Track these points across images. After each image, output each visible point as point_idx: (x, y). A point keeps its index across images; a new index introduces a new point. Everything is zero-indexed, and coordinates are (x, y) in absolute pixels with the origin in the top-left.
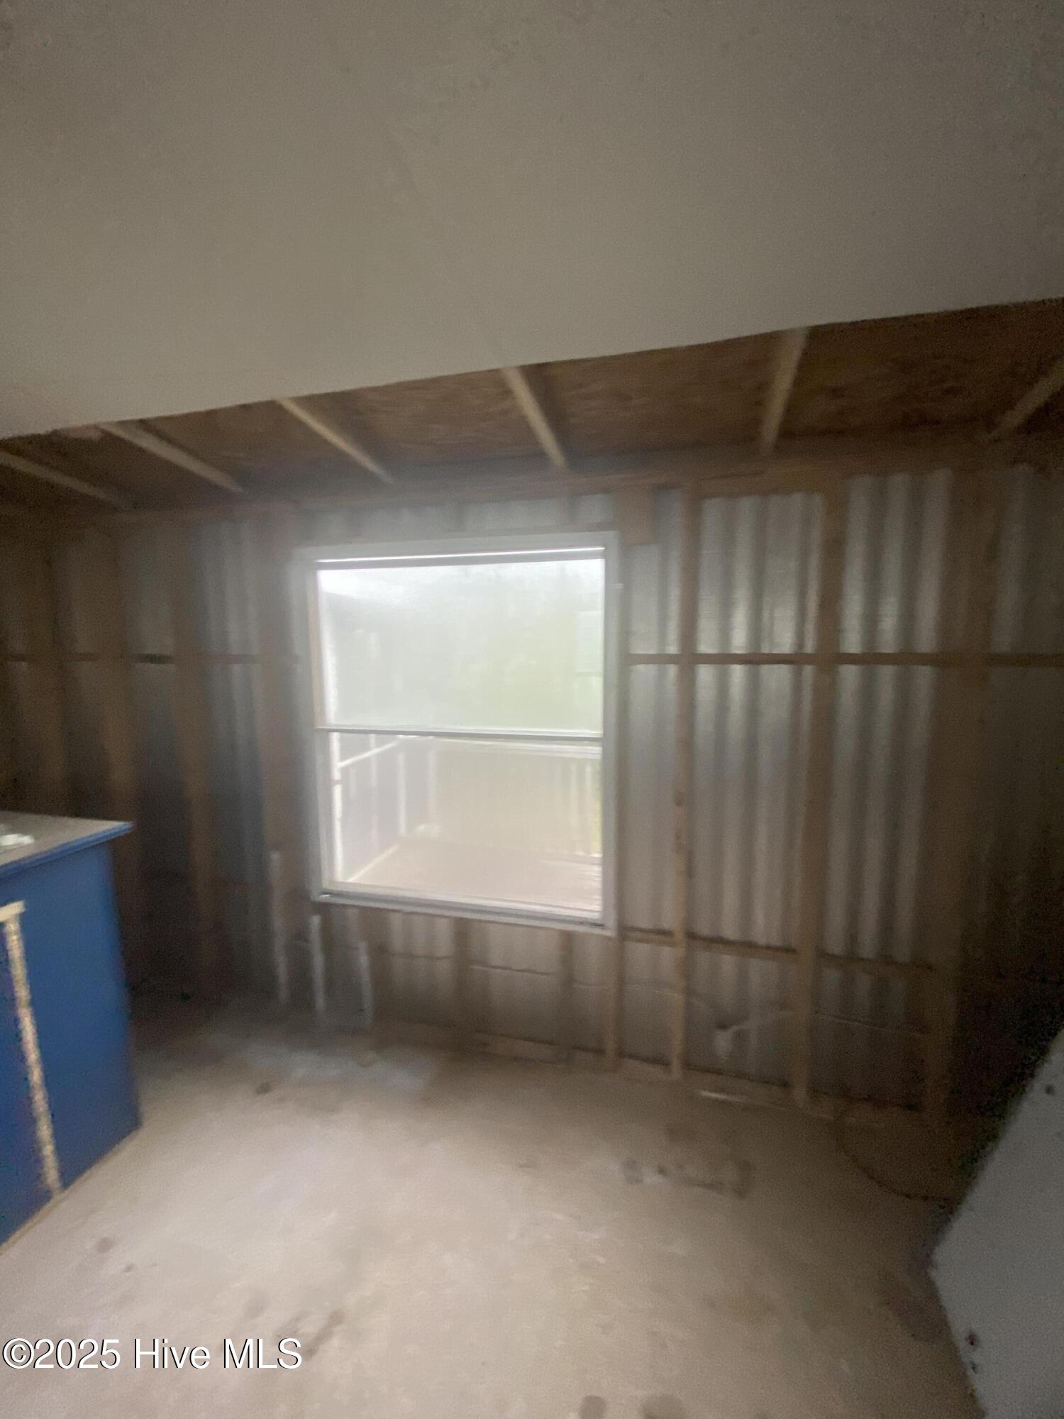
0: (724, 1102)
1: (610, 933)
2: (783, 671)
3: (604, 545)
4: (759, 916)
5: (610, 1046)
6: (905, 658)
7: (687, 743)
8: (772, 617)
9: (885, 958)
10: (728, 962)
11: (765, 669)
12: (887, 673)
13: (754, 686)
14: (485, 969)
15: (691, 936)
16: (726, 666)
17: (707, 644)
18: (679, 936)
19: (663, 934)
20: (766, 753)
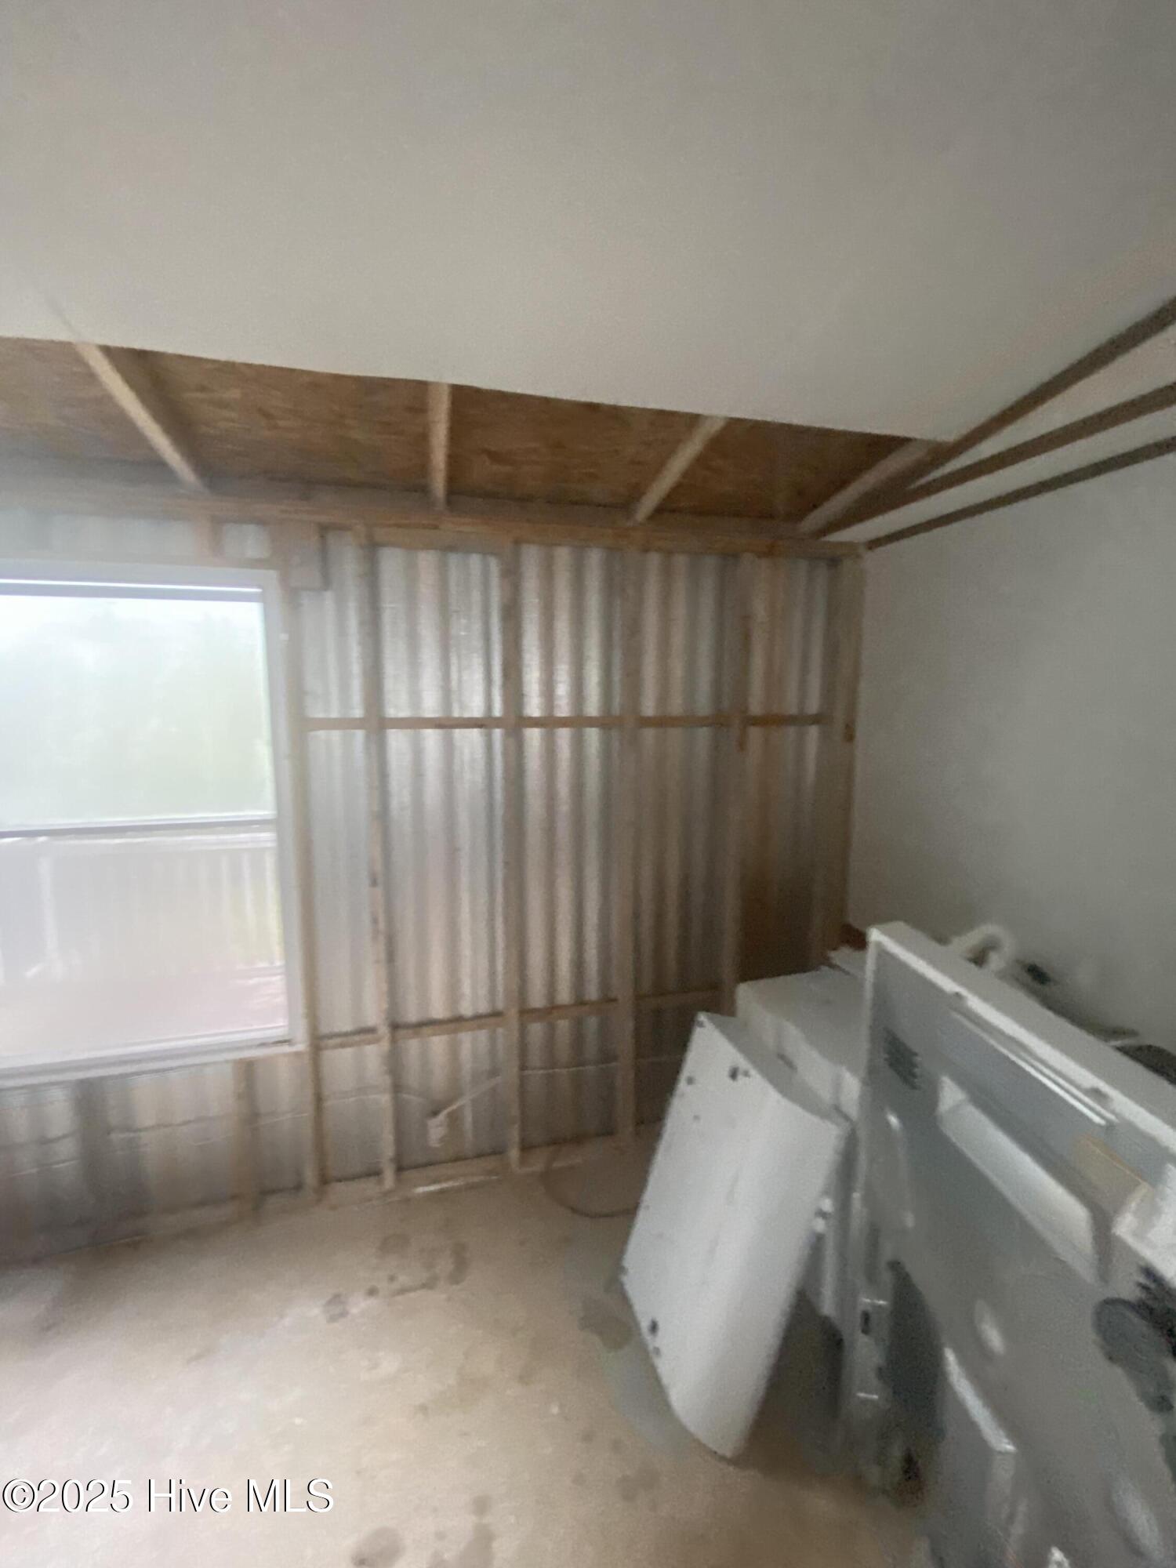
0: (442, 1192)
1: (301, 1046)
2: (475, 734)
3: (259, 586)
4: (466, 988)
5: (310, 1176)
6: (578, 722)
7: (382, 815)
8: (460, 681)
9: (580, 1002)
10: (438, 1043)
11: (458, 733)
12: (564, 735)
13: (449, 750)
14: (132, 1135)
15: (395, 1027)
16: (417, 730)
17: (397, 706)
18: (384, 1030)
19: (366, 1032)
20: (463, 818)
